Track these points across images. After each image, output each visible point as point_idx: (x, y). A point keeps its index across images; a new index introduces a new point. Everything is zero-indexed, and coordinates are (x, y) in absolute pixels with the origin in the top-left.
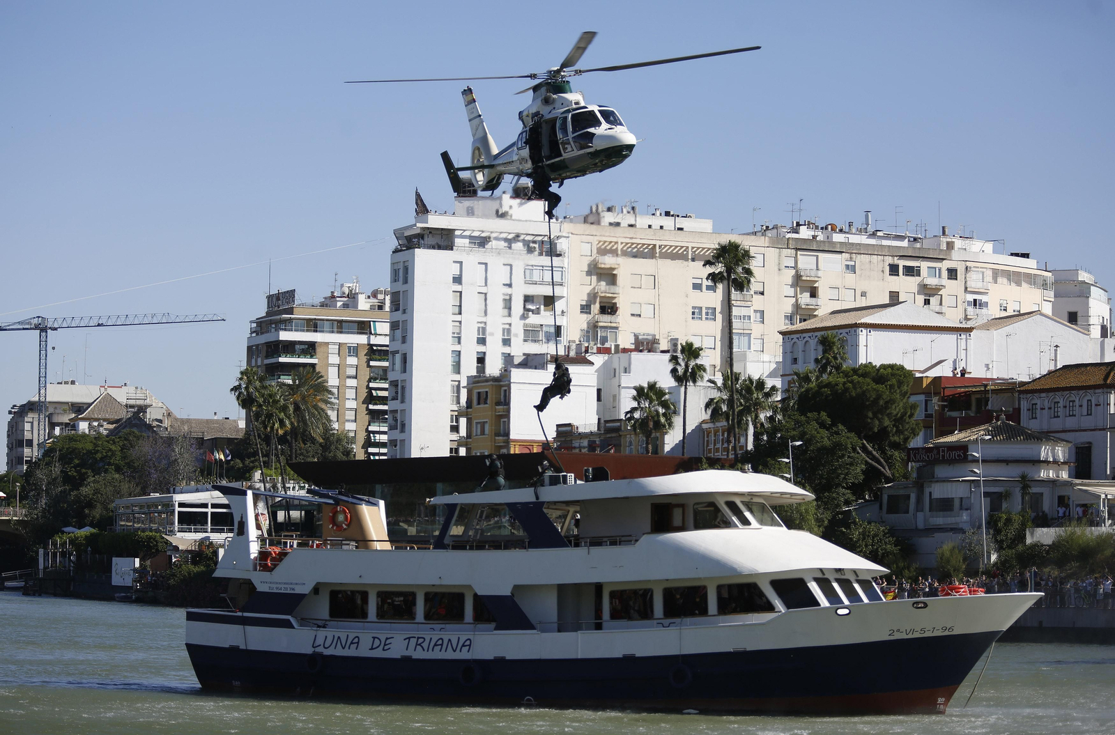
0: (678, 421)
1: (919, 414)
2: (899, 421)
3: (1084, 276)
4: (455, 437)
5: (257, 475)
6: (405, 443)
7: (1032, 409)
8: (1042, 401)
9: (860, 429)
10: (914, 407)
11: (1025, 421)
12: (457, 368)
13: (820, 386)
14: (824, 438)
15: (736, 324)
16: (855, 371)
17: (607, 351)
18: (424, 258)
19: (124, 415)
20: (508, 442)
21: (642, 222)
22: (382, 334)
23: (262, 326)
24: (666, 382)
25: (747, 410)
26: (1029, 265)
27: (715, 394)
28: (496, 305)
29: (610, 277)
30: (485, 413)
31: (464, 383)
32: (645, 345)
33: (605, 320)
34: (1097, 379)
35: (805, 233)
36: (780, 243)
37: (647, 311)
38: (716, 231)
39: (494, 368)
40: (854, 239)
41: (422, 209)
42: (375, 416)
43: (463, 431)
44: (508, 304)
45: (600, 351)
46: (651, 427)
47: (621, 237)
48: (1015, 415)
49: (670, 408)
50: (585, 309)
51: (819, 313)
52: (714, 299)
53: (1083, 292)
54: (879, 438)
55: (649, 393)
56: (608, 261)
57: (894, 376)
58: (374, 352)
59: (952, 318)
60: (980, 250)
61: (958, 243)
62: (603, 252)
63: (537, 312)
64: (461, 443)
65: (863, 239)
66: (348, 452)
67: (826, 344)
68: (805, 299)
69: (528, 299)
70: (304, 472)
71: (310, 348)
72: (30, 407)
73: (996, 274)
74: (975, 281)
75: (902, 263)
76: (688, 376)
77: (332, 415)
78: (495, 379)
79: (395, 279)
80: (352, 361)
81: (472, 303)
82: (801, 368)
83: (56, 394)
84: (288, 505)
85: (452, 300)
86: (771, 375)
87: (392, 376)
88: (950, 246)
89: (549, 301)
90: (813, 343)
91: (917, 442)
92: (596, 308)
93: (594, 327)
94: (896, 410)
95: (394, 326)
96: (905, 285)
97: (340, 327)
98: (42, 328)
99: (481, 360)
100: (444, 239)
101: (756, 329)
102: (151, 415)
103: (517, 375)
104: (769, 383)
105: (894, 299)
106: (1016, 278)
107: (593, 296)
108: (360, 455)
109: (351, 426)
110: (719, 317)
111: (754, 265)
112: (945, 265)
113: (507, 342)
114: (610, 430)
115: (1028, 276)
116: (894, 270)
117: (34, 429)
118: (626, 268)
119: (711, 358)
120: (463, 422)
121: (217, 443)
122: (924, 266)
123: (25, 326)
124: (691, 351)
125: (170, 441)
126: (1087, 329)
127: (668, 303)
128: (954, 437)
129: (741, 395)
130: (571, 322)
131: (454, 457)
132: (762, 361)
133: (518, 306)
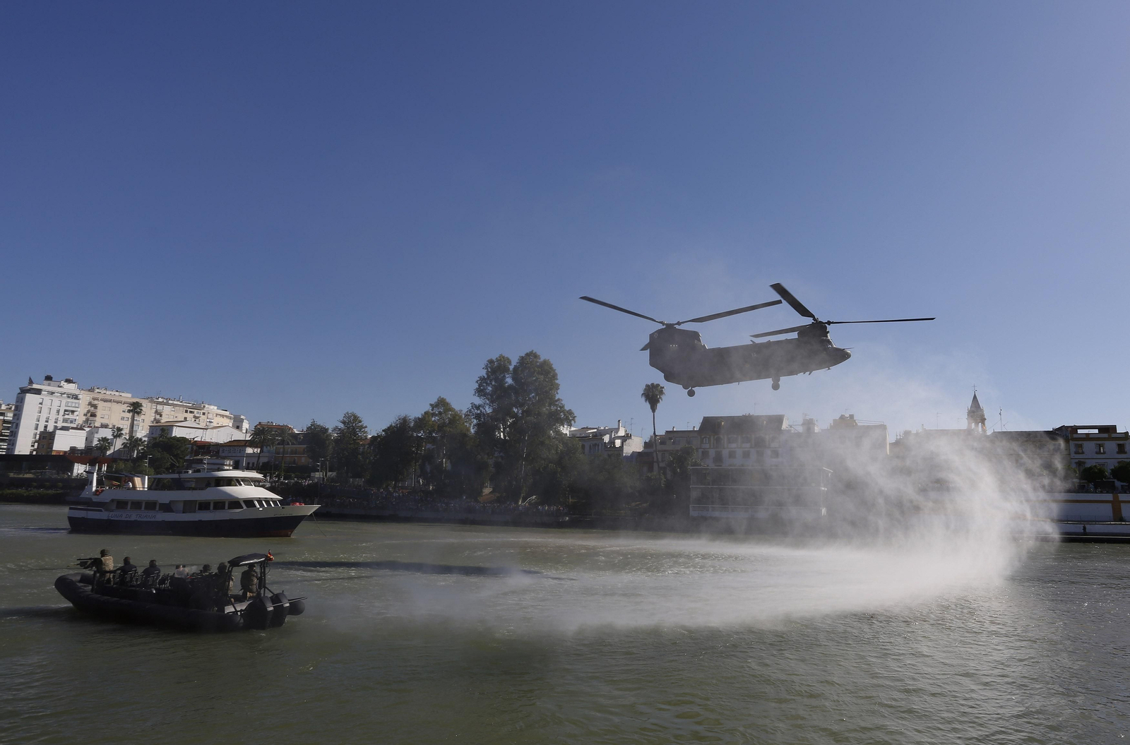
0: (112, 448)
1: (189, 450)
2: (183, 452)
3: (242, 417)
4: (32, 448)
6: (13, 449)
7: (223, 451)
8: (227, 449)
9: (170, 453)
10: (188, 448)
11: (220, 454)
12: (36, 429)
13: (160, 441)
14: (158, 455)
15: (135, 422)
16: (171, 438)
17: (91, 427)
18: (29, 397)
20: (52, 450)
21: (108, 393)
22: (9, 416)
24: (110, 437)
25: (135, 446)
26: (227, 413)
27: (126, 441)
28: (54, 411)
29: (95, 407)
30: (45, 441)
31: (38, 433)
32: (105, 426)
33: (91, 418)
34: (243, 443)
35: (160, 400)
36: (152, 401)
37: (106, 417)
38: (132, 397)
39: (50, 429)
40: (175, 402)
41: (31, 382)
43: (36, 447)
44: (58, 412)
45: (88, 427)
46: (102, 448)
47: (100, 396)
48: (218, 452)
49: (110, 444)
50: (85, 415)
51: (162, 421)
52: (130, 415)
53: (242, 421)
54: (176, 456)
55: (105, 440)
56: (96, 402)
57: (183, 440)
58: (5, 422)
59: (202, 425)
60: (213, 409)
61: (207, 406)
62: (94, 399)
63: (68, 414)
64: (34, 450)
65: (179, 403)
67: (163, 429)
68: (158, 417)
69: (65, 411)
73: (217, 415)
74: (210, 416)
75: (189, 410)
76: (117, 435)
78: (50, 433)
79: (17, 402)
81: (45, 411)
82: (154, 436)
85: (38, 409)
86: (144, 437)
87: (11, 429)
88: (204, 406)
89: (73, 412)
90: (159, 430)
91: (187, 458)
92: (89, 414)
93: (87, 420)
94: (182, 449)
95: (14, 415)
96: (189, 416)
99: (46, 427)
100: (38, 392)
101: (141, 424)
103: (58, 432)
104: (144, 439)
105: (185, 418)
106: (223, 416)
107: (88, 411)
110: (130, 420)
111: (143, 408)
112: (202, 411)
113: (56, 422)
114: (89, 449)
115: (226, 416)
116: (186, 412)
118: (100, 404)
119: (126, 431)
120: (36, 444)
122: (195, 411)
124: (119, 429)
126: (241, 430)
127: (114, 416)
128: (199, 457)
129: (133, 442)
130: (80, 418)
131: (31, 455)
132: (142, 433)
133: (62, 412)
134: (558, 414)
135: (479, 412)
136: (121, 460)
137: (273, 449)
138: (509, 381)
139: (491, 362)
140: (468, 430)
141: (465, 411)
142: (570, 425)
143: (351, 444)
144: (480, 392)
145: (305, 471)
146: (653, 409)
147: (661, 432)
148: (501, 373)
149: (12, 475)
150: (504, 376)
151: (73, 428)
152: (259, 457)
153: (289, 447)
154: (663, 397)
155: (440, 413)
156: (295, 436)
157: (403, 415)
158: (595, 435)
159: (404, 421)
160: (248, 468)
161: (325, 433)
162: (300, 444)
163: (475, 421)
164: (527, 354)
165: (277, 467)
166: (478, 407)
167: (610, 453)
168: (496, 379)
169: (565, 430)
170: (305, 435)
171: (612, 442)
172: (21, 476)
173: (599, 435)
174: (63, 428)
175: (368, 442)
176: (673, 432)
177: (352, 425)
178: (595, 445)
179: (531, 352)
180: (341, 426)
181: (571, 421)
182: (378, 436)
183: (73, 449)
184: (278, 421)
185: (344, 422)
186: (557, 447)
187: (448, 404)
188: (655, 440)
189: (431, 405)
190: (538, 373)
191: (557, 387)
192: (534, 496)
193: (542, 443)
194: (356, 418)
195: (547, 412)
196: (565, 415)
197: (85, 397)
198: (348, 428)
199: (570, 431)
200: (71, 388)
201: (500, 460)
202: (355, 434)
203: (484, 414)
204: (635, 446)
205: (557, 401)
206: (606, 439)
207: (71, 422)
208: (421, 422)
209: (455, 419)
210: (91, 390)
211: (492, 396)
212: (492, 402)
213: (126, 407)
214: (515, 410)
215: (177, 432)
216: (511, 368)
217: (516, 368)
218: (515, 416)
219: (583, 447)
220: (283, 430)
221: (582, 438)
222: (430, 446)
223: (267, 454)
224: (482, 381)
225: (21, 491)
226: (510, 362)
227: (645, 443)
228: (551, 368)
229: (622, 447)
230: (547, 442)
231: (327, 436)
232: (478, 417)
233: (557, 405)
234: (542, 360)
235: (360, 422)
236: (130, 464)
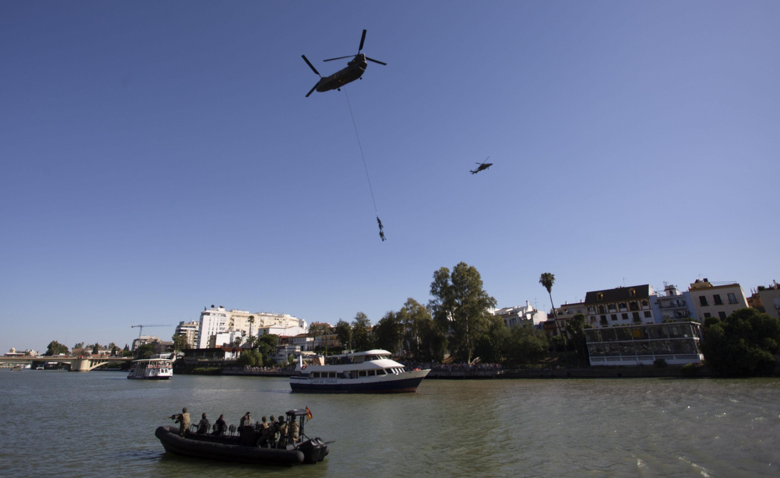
0: (242, 342)
1: (278, 341)
2: (275, 342)
3: (303, 320)
5: (175, 351)
6: (199, 346)
7: (295, 341)
8: (296, 339)
9: (269, 343)
11: (294, 343)
12: (209, 334)
13: (263, 337)
14: (263, 345)
15: (251, 327)
16: (269, 335)
18: (205, 317)
19: (153, 341)
20: (215, 345)
21: (239, 312)
22: (197, 328)
23: (179, 327)
24: (240, 336)
25: (252, 341)
26: (295, 318)
27: (248, 338)
28: (216, 324)
29: (233, 320)
30: (212, 341)
31: (210, 336)
32: (238, 330)
33: (232, 327)
34: (305, 336)
35: (263, 314)
36: (259, 315)
37: (238, 325)
38: (250, 313)
39: (214, 334)
40: (269, 315)
41: (206, 309)
42: (195, 341)
43: (209, 344)
44: (217, 324)
45: (231, 331)
46: (238, 343)
47: (235, 314)
48: (292, 342)
49: (241, 340)
50: (229, 325)
51: (264, 326)
52: (249, 323)
53: (303, 322)
54: (272, 345)
55: (238, 338)
56: (233, 318)
57: (274, 336)
58: (196, 331)
59: (284, 326)
60: (288, 316)
61: (285, 315)
62: (233, 316)
63: (222, 325)
64: (208, 346)
65: (271, 315)
66: (190, 347)
67: (265, 331)
68: (262, 323)
70: (183, 351)
71: (186, 330)
72: (137, 340)
73: (290, 320)
74: (287, 321)
75: (277, 318)
76: (244, 335)
77: (188, 341)
78: (215, 336)
79: (200, 320)
80: (192, 332)
81: (212, 324)
82: (261, 334)
83: (142, 337)
84: (179, 356)
85: (209, 323)
86: (256, 335)
87: (199, 335)
88: (283, 316)
89: (224, 324)
90: (263, 330)
91: (277, 346)
92: (231, 325)
93: (230, 328)
94: (274, 341)
95: (200, 327)
96: (277, 321)
97: (191, 327)
98: (141, 327)
99: (212, 333)
100: (208, 314)
101: (254, 328)
102: (158, 341)
103: (218, 335)
104: (256, 337)
105: (275, 323)
106: (293, 320)
107: (230, 323)
108: (192, 348)
109: (191, 343)
110: (249, 326)
111: (255, 319)
112: (283, 318)
113: (217, 330)
114: (231, 344)
115: (295, 320)
116: (275, 319)
117: (137, 343)
118: (236, 318)
119: (247, 333)
120: (209, 342)
121: (168, 346)
122: (280, 319)
123: (138, 326)
124: (244, 332)
125: (161, 345)
126: (303, 328)
127: (242, 324)
128: (283, 345)
129: (251, 339)
130: (227, 327)
131: (207, 348)
132: (255, 333)
133: (219, 324)
134: (485, 301)
135: (434, 305)
136: (246, 349)
137: (320, 337)
138: (450, 283)
139: (436, 272)
140: (430, 317)
141: (426, 305)
142: (494, 307)
143: (362, 332)
144: (433, 292)
145: (339, 350)
146: (549, 290)
147: (557, 306)
148: (444, 279)
149: (199, 360)
150: (447, 280)
151: (224, 333)
152: (313, 343)
153: (329, 336)
154: (554, 281)
155: (411, 308)
156: (331, 329)
157: (389, 311)
158: (512, 313)
159: (391, 314)
160: (308, 350)
161: (347, 326)
162: (334, 333)
163: (433, 311)
164: (458, 265)
165: (323, 349)
166: (433, 302)
167: (524, 324)
168: (442, 283)
169: (492, 311)
170: (337, 328)
171: (524, 316)
172: (203, 360)
173: (514, 312)
174: (220, 333)
175: (372, 329)
176: (566, 305)
177: (362, 320)
178: (513, 319)
179: (461, 263)
180: (356, 321)
181: (494, 304)
182: (377, 326)
183: (225, 344)
184: (321, 321)
185: (357, 318)
186: (488, 323)
187: (415, 301)
188: (554, 312)
189: (405, 304)
190: (467, 275)
191: (481, 283)
192: (478, 358)
193: (477, 321)
194: (363, 315)
195: (477, 300)
196: (489, 301)
197: (229, 315)
198: (360, 322)
199: (495, 312)
200: (222, 311)
201: (451, 335)
202: (364, 325)
203: (438, 306)
204: (541, 317)
205: (482, 292)
206: (520, 314)
207: (223, 329)
208: (400, 315)
209: (421, 311)
210: (231, 311)
211: (441, 293)
212: (442, 297)
213: (247, 319)
214: (457, 301)
215: (272, 332)
216: (450, 274)
217: (453, 274)
218: (457, 305)
219: (505, 321)
220: (325, 326)
221: (504, 316)
222: (408, 329)
223: (318, 341)
224: (434, 285)
225: (203, 369)
226: (448, 271)
227: (548, 315)
228: (476, 271)
229: (532, 319)
230: (481, 320)
231: (349, 328)
232: (434, 308)
233: (483, 295)
234: (468, 267)
235: (366, 317)
236: (250, 351)
